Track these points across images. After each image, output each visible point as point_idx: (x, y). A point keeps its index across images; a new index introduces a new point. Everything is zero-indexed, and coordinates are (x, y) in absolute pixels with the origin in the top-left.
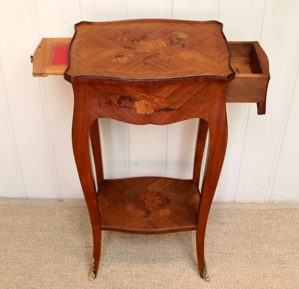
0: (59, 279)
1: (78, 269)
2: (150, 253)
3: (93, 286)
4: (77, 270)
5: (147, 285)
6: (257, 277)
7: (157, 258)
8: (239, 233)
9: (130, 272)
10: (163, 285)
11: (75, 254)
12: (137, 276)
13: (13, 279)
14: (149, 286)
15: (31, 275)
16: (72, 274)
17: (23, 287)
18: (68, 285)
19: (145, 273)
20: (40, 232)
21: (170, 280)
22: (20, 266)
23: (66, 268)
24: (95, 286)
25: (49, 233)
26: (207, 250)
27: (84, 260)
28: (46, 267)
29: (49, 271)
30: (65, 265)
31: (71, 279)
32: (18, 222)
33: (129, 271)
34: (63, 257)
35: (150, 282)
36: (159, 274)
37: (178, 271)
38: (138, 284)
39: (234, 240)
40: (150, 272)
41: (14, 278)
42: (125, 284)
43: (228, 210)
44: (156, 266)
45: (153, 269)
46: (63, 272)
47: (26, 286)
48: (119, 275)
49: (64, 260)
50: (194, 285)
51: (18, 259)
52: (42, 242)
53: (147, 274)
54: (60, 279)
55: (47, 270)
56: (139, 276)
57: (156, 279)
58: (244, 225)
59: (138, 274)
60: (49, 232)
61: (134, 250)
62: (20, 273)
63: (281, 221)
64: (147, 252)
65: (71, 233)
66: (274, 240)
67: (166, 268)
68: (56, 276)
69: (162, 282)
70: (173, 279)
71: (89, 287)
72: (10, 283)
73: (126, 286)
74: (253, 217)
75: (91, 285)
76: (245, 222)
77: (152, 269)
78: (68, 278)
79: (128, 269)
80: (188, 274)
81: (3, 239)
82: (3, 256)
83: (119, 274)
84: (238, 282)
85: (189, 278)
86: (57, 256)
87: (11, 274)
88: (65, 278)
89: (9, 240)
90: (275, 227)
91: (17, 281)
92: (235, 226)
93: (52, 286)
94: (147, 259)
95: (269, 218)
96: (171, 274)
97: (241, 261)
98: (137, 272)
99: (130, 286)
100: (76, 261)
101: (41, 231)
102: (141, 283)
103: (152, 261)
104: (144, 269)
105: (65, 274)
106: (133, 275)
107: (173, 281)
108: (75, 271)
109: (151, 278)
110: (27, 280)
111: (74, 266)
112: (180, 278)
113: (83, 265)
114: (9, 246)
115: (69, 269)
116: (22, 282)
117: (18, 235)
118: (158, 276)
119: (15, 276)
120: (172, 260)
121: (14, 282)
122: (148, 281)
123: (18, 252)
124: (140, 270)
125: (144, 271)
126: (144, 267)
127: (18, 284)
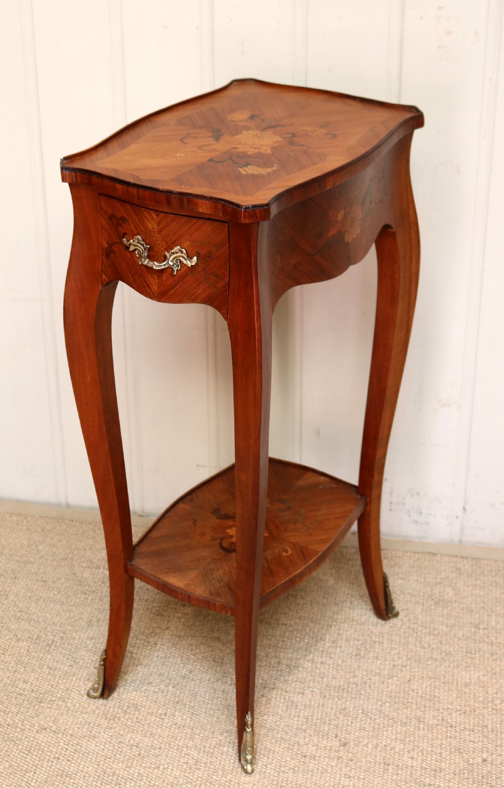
1: (159, 643)
2: (329, 628)
4: (156, 644)
5: (311, 686)
7: (342, 639)
9: (275, 659)
10: (347, 689)
11: (157, 615)
12: (292, 667)
13: (11, 647)
14: (315, 690)
15: (52, 643)
19: (310, 665)
20: (87, 569)
21: (365, 683)
22: (32, 626)
24: (191, 675)
26: (463, 636)
27: (175, 628)
28: (88, 633)
29: (93, 641)
32: (40, 548)
35: (318, 683)
37: (387, 667)
38: (291, 684)
40: (321, 663)
41: (13, 644)
44: (339, 654)
45: (331, 658)
50: (422, 697)
51: (29, 612)
52: (87, 588)
53: (314, 666)
55: (89, 639)
56: (296, 668)
57: (334, 678)
59: (293, 664)
62: (29, 638)
67: (360, 660)
69: (346, 685)
70: (373, 680)
71: (178, 678)
72: (4, 654)
73: (261, 684)
75: (183, 674)
77: (328, 659)
80: (411, 675)
85: (410, 682)
87: (8, 637)
89: (15, 578)
91: (19, 651)
94: (319, 638)
96: (371, 672)
98: (292, 660)
100: (158, 627)
101: (89, 567)
102: (297, 681)
103: (331, 643)
104: (310, 657)
106: (283, 664)
107: (372, 685)
108: (152, 646)
109: (322, 675)
110: (41, 651)
111: (151, 636)
112: (390, 681)
113: (172, 637)
114: (13, 588)
115: (138, 641)
116: (29, 654)
117: (37, 569)
118: (338, 672)
119: (15, 642)
120: (377, 646)
121: (14, 652)
122: (314, 680)
123: (30, 601)
124: (299, 657)
125: (309, 661)
126: (310, 652)
127: (21, 657)
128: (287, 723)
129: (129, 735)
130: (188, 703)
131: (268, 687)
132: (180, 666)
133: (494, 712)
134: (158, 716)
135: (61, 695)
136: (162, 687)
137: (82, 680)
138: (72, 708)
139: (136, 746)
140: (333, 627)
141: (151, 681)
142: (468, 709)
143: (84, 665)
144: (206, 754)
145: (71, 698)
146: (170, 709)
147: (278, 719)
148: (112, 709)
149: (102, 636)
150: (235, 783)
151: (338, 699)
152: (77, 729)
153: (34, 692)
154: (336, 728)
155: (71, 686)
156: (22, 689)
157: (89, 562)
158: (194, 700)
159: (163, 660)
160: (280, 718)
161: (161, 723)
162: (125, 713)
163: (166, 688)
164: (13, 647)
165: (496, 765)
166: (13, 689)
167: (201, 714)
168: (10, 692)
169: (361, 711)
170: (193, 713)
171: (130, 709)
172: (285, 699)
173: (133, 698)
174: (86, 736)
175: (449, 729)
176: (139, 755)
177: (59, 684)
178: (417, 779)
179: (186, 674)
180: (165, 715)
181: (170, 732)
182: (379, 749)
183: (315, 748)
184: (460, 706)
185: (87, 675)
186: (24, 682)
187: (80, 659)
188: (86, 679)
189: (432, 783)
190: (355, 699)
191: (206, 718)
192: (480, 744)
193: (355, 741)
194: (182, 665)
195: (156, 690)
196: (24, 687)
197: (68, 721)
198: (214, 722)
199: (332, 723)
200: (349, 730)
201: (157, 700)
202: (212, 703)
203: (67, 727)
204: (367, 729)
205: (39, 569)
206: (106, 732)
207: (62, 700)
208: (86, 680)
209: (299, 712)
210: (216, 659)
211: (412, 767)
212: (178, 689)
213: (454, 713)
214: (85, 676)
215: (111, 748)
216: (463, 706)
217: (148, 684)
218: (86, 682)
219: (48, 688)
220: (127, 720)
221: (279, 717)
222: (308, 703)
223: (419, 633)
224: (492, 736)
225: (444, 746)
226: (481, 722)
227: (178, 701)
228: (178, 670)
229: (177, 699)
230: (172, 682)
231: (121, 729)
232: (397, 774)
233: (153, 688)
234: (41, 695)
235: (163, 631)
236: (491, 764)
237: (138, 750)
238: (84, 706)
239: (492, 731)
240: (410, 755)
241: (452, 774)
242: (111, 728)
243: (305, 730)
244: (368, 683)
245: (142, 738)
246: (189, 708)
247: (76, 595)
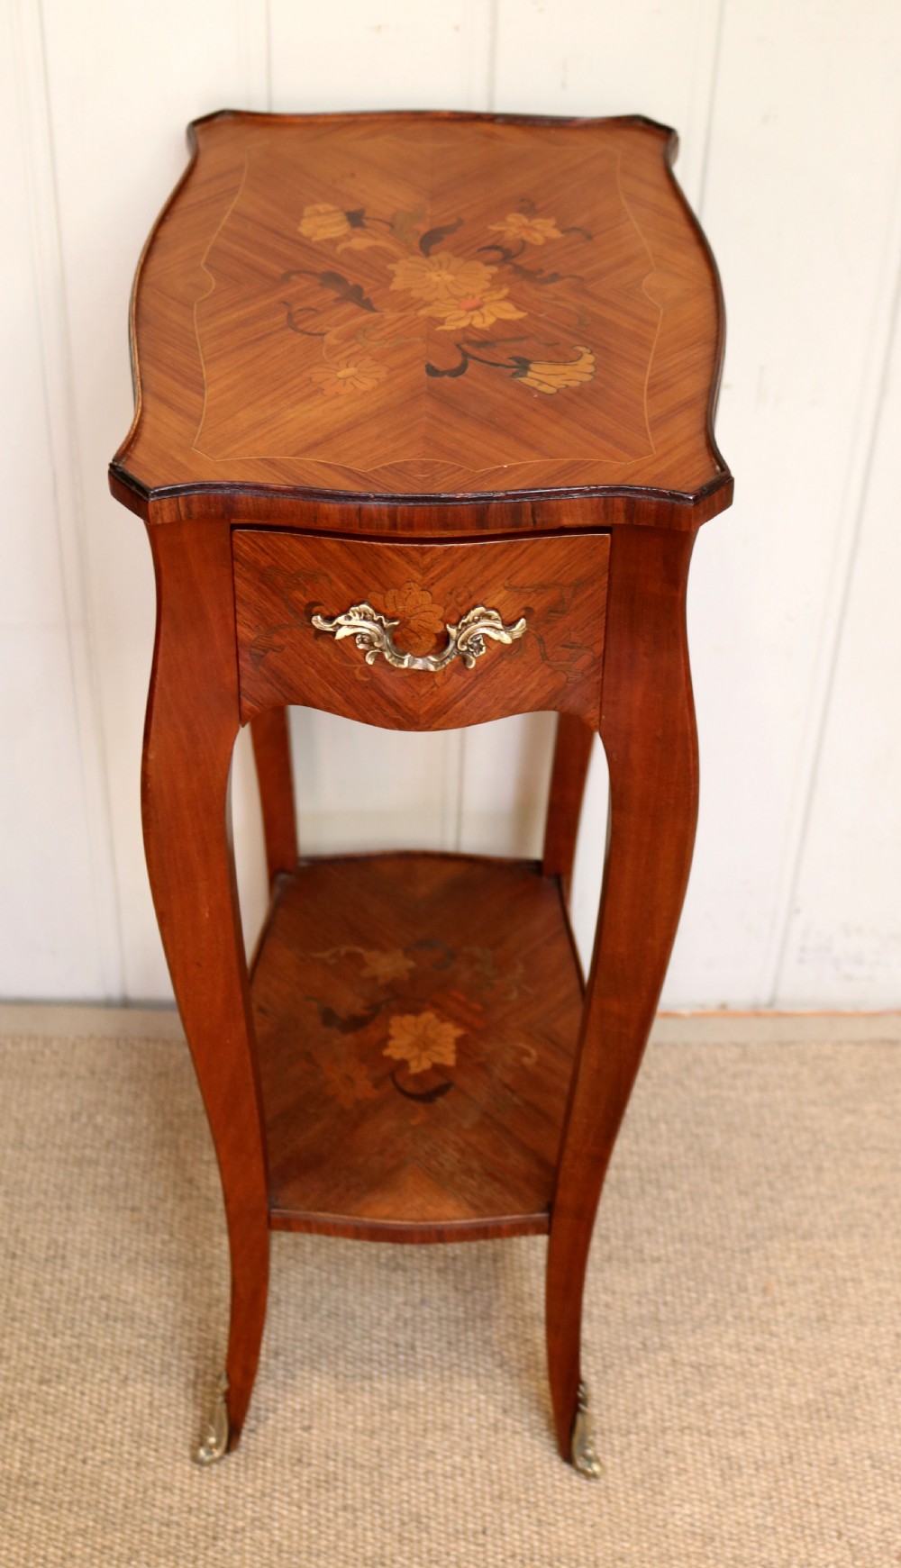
0: (334, 1393)
1: (418, 1343)
2: (745, 1256)
3: (500, 1425)
4: (413, 1348)
5: (754, 1412)
7: (779, 1282)
9: (665, 1354)
10: (826, 1410)
12: (703, 1369)
13: (112, 1402)
14: (764, 1420)
16: (393, 1366)
17: (166, 1436)
18: (382, 1423)
19: (736, 1357)
21: (856, 1388)
22: (141, 1336)
23: (364, 1337)
24: (509, 1421)
27: (440, 1300)
30: (355, 1326)
31: (394, 1393)
32: (99, 1119)
33: (663, 1347)
34: (337, 1286)
35: (764, 1400)
36: (801, 1361)
37: (885, 1342)
40: (757, 1349)
41: (116, 1393)
42: (649, 1411)
44: (784, 1323)
45: (772, 1335)
46: (348, 1362)
47: (180, 1432)
48: (617, 1369)
49: (345, 1301)
51: (123, 1298)
53: (744, 1360)
54: (342, 1397)
56: (712, 1371)
57: (792, 1384)
59: (703, 1361)
61: (666, 1245)
62: (145, 1372)
64: (729, 1252)
67: (828, 1329)
68: (316, 1379)
69: (821, 1399)
70: (868, 1379)
71: (484, 1431)
72: (102, 1422)
75: (492, 1421)
77: (767, 1337)
78: (378, 1390)
79: (656, 1339)
81: (38, 1204)
82: (47, 1288)
83: (616, 1362)
86: (311, 1283)
87: (99, 1376)
88: (362, 1389)
89: (68, 1208)
91: (133, 1408)
93: (307, 1429)
94: (734, 1287)
96: (859, 1357)
98: (697, 1350)
99: (676, 1421)
100: (405, 1304)
102: (722, 1404)
103: (760, 1294)
104: (730, 1337)
105: (358, 1371)
106: (683, 1364)
107: (871, 1391)
108: (406, 1354)
109: (767, 1380)
110: (180, 1403)
111: (397, 1327)
113: (440, 1324)
114: (70, 1236)
115: (375, 1346)
116: (156, 1415)
117: (107, 1179)
118: (795, 1369)
119: (119, 1388)
120: (851, 1291)
121: (121, 1413)
122: (755, 1395)
123: (117, 1266)
124: (708, 1340)
125: (730, 1347)
126: (727, 1324)
127: (141, 1424)
128: (733, 1517)
130: (523, 1496)
131: (669, 1428)
132: (480, 1400)
134: (472, 1539)
135: (254, 1512)
136: (457, 1458)
137: (287, 1465)
141: (430, 1448)
143: (280, 1426)
145: (276, 1516)
146: (490, 1515)
147: (715, 1510)
148: (369, 1534)
149: (298, 1344)
151: (816, 1437)
153: (195, 1512)
154: (832, 1513)
155: (268, 1485)
156: (166, 1508)
158: (531, 1485)
159: (439, 1389)
160: (717, 1506)
161: (481, 1556)
162: (400, 1541)
163: (466, 1462)
164: (117, 1401)
166: (148, 1513)
167: (557, 1521)
168: (144, 1522)
169: (868, 1462)
170: (539, 1521)
171: (406, 1528)
172: (712, 1455)
173: (406, 1498)
177: (240, 1483)
179: (497, 1420)
180: (484, 1532)
185: (293, 1451)
186: (165, 1488)
187: (267, 1410)
188: (294, 1461)
190: (848, 1431)
191: (571, 1529)
193: (878, 1541)
194: (482, 1397)
195: (448, 1468)
196: (167, 1501)
198: (589, 1538)
199: (821, 1503)
200: (859, 1516)
201: (457, 1495)
202: (572, 1487)
204: (893, 1508)
205: (111, 1176)
207: (257, 1523)
208: (293, 1465)
209: (750, 1483)
212: (491, 1462)
214: (288, 1453)
217: (427, 1456)
218: (296, 1469)
219: (219, 1497)
220: (409, 1559)
221: (713, 1503)
222: (760, 1457)
227: (502, 1493)
228: (478, 1411)
229: (496, 1487)
230: (475, 1445)
233: (440, 1465)
234: (212, 1519)
238: (310, 1536)
243: (774, 1528)
244: (862, 1388)
246: (527, 1508)
247: (210, 1239)
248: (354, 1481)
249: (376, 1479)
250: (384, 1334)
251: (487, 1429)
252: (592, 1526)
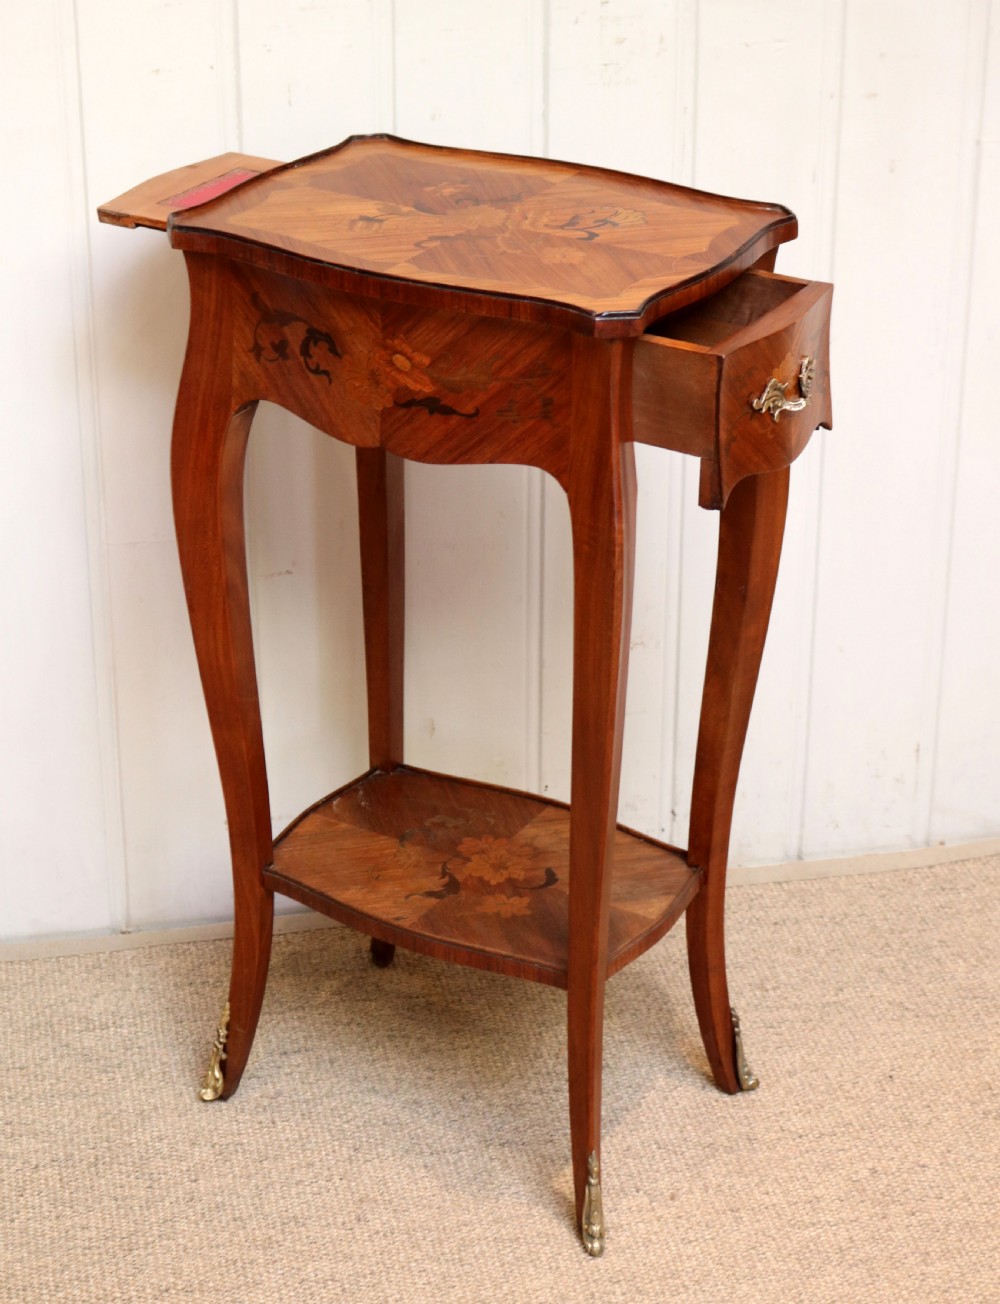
0: (213, 1156)
1: (277, 1119)
4: (273, 1123)
6: (951, 1055)
8: (849, 944)
9: (481, 1101)
12: (514, 1107)
13: (28, 1183)
15: (97, 1159)
18: (256, 1170)
20: (85, 1033)
22: (45, 1141)
24: (360, 1155)
25: (119, 1030)
26: (748, 1004)
28: (148, 1132)
31: (262, 1151)
39: (837, 964)
43: (786, 882)
46: (221, 1137)
52: (102, 1062)
54: (219, 1158)
56: (521, 1107)
58: (858, 919)
59: (513, 1102)
60: (121, 1027)
63: (987, 890)
65: (208, 1020)
66: (982, 948)
69: (611, 1114)
71: (341, 1163)
74: (884, 892)
75: (347, 1156)
76: (859, 910)
78: (248, 1150)
84: (891, 1077)
88: (237, 1151)
90: (971, 911)
92: (826, 926)
93: (195, 1181)
95: (943, 889)
97: (880, 1020)
101: (87, 1029)
102: (532, 1126)
110: (85, 1177)
111: (258, 1112)
112: (675, 1094)
116: (67, 1186)
121: (37, 1189)
124: (516, 1090)
125: (534, 1092)
126: (529, 1079)
127: (55, 1193)
129: (309, 1266)
132: (334, 1146)
133: (851, 1101)
134: (341, 1227)
136: (322, 1182)
138: (190, 1244)
139: (332, 1280)
140: (544, 1035)
141: (298, 1179)
142: (810, 1106)
144: (451, 1263)
150: (521, 1293)
152: (219, 1277)
153: (110, 1239)
156: (86, 1239)
157: (83, 1020)
158: (385, 1190)
159: (299, 1143)
163: (330, 1184)
165: (893, 1174)
169: (654, 1146)
170: (395, 1211)
173: (283, 1209)
174: (241, 1286)
175: (798, 1140)
176: (344, 1290)
178: (790, 1220)
179: (350, 1156)
181: (374, 1246)
182: (711, 1191)
183: (613, 1214)
184: (798, 1104)
189: (815, 1221)
190: (637, 1130)
192: (854, 1150)
194: (336, 1143)
195: (315, 1189)
197: (197, 1268)
200: (652, 1177)
203: (202, 1278)
204: (678, 1169)
206: (271, 1271)
208: (187, 1202)
210: (388, 1120)
211: (774, 1205)
212: (350, 1181)
213: (794, 1117)
215: (292, 1294)
216: (801, 1104)
217: (297, 1184)
223: (681, 1015)
224: (865, 1135)
225: (803, 1166)
226: (840, 1121)
227: (362, 1198)
229: (356, 1195)
230: (335, 1173)
231: (291, 1261)
232: (758, 1221)
233: (308, 1188)
235: (274, 1101)
236: (885, 1174)
237: (339, 1284)
239: (863, 1129)
240: (762, 1189)
241: (837, 1201)
242: (275, 1261)
245: (334, 1266)
246: (384, 1204)
247: (90, 1077)
248: (239, 1205)
249: (258, 1202)
250: (248, 1117)
251: (344, 1162)
252: (439, 1208)
